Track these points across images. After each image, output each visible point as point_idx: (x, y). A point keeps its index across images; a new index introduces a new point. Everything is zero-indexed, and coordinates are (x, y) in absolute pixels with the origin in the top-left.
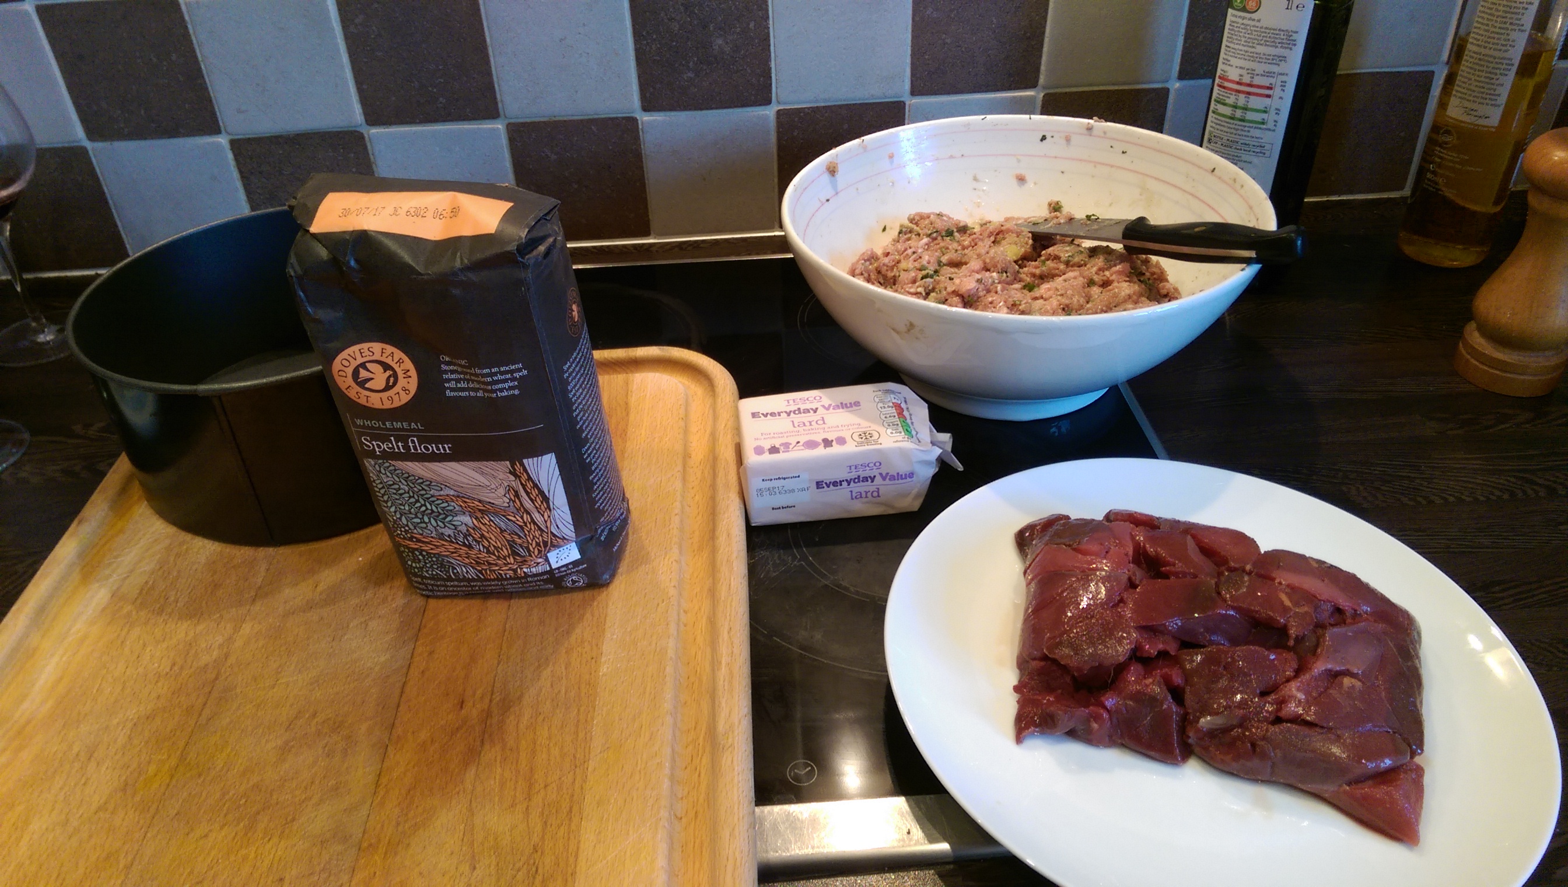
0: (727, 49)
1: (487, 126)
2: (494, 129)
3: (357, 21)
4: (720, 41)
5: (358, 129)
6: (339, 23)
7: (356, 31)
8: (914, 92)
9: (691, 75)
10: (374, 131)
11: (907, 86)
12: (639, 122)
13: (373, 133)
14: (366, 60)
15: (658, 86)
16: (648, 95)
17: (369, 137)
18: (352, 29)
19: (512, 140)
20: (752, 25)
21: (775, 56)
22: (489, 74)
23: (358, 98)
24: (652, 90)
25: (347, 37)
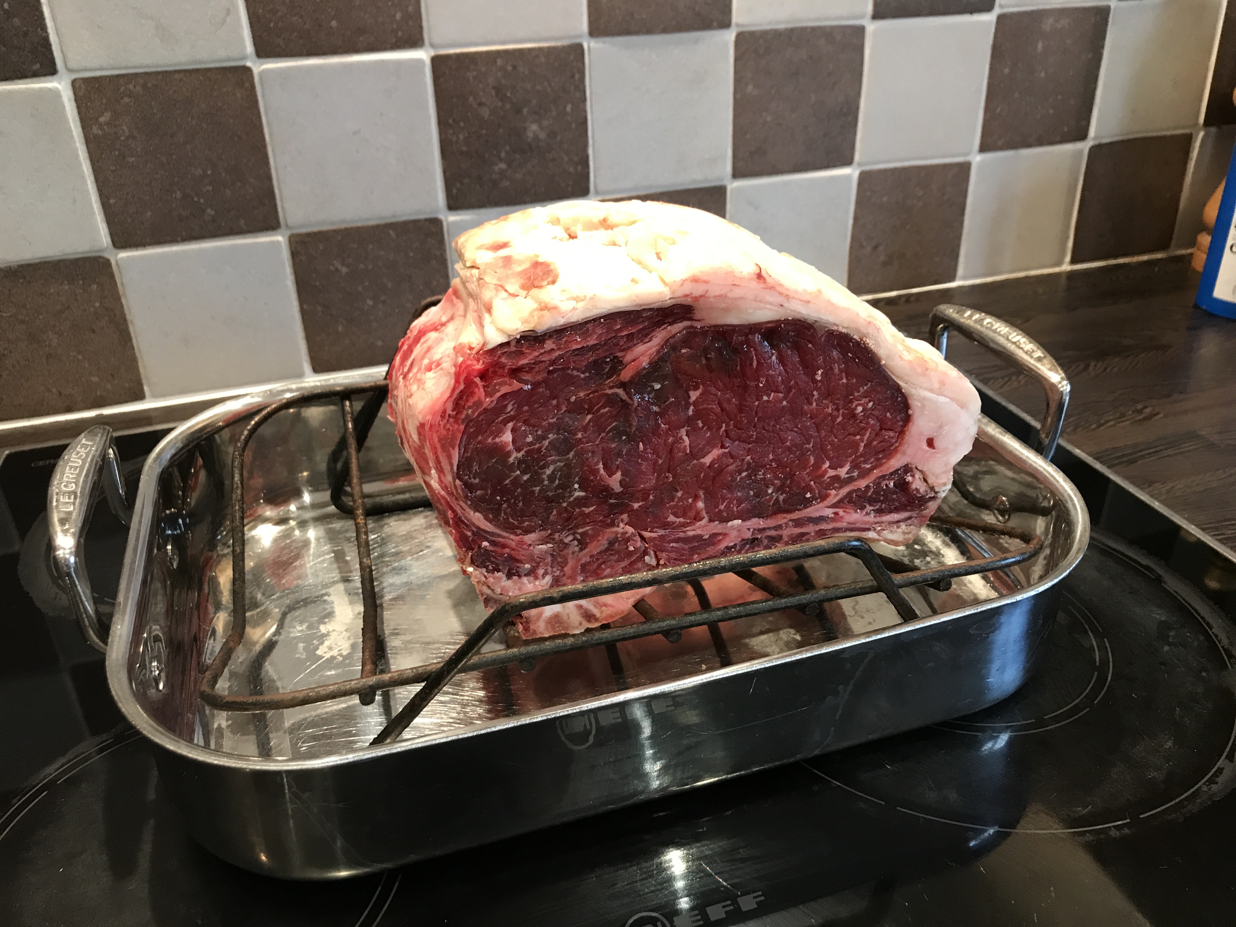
0: (542, 135)
1: (263, 239)
2: (273, 243)
3: (102, 119)
4: (534, 127)
5: (102, 254)
6: (78, 123)
7: (100, 133)
8: (737, 174)
9: (503, 166)
10: (123, 255)
11: (729, 168)
12: (445, 224)
13: (123, 258)
14: (114, 168)
15: (466, 181)
16: (454, 191)
17: (117, 264)
18: (96, 130)
19: (294, 254)
20: (569, 108)
21: (594, 142)
22: (269, 178)
23: (102, 216)
24: (458, 185)
25: (88, 140)
